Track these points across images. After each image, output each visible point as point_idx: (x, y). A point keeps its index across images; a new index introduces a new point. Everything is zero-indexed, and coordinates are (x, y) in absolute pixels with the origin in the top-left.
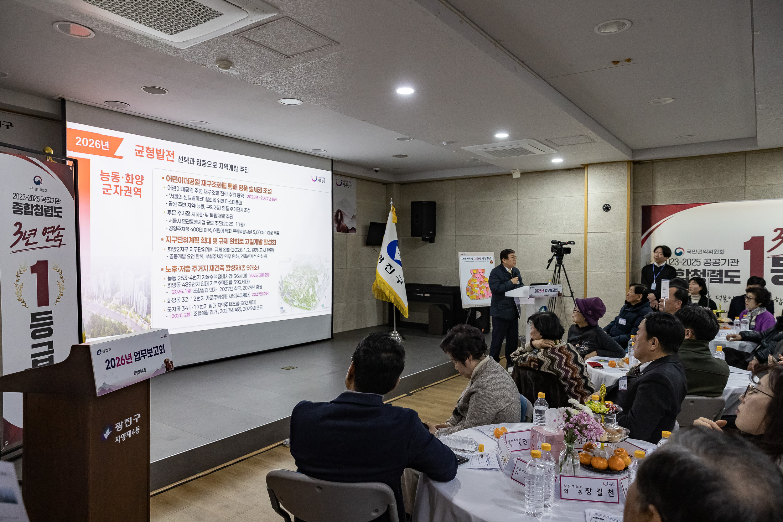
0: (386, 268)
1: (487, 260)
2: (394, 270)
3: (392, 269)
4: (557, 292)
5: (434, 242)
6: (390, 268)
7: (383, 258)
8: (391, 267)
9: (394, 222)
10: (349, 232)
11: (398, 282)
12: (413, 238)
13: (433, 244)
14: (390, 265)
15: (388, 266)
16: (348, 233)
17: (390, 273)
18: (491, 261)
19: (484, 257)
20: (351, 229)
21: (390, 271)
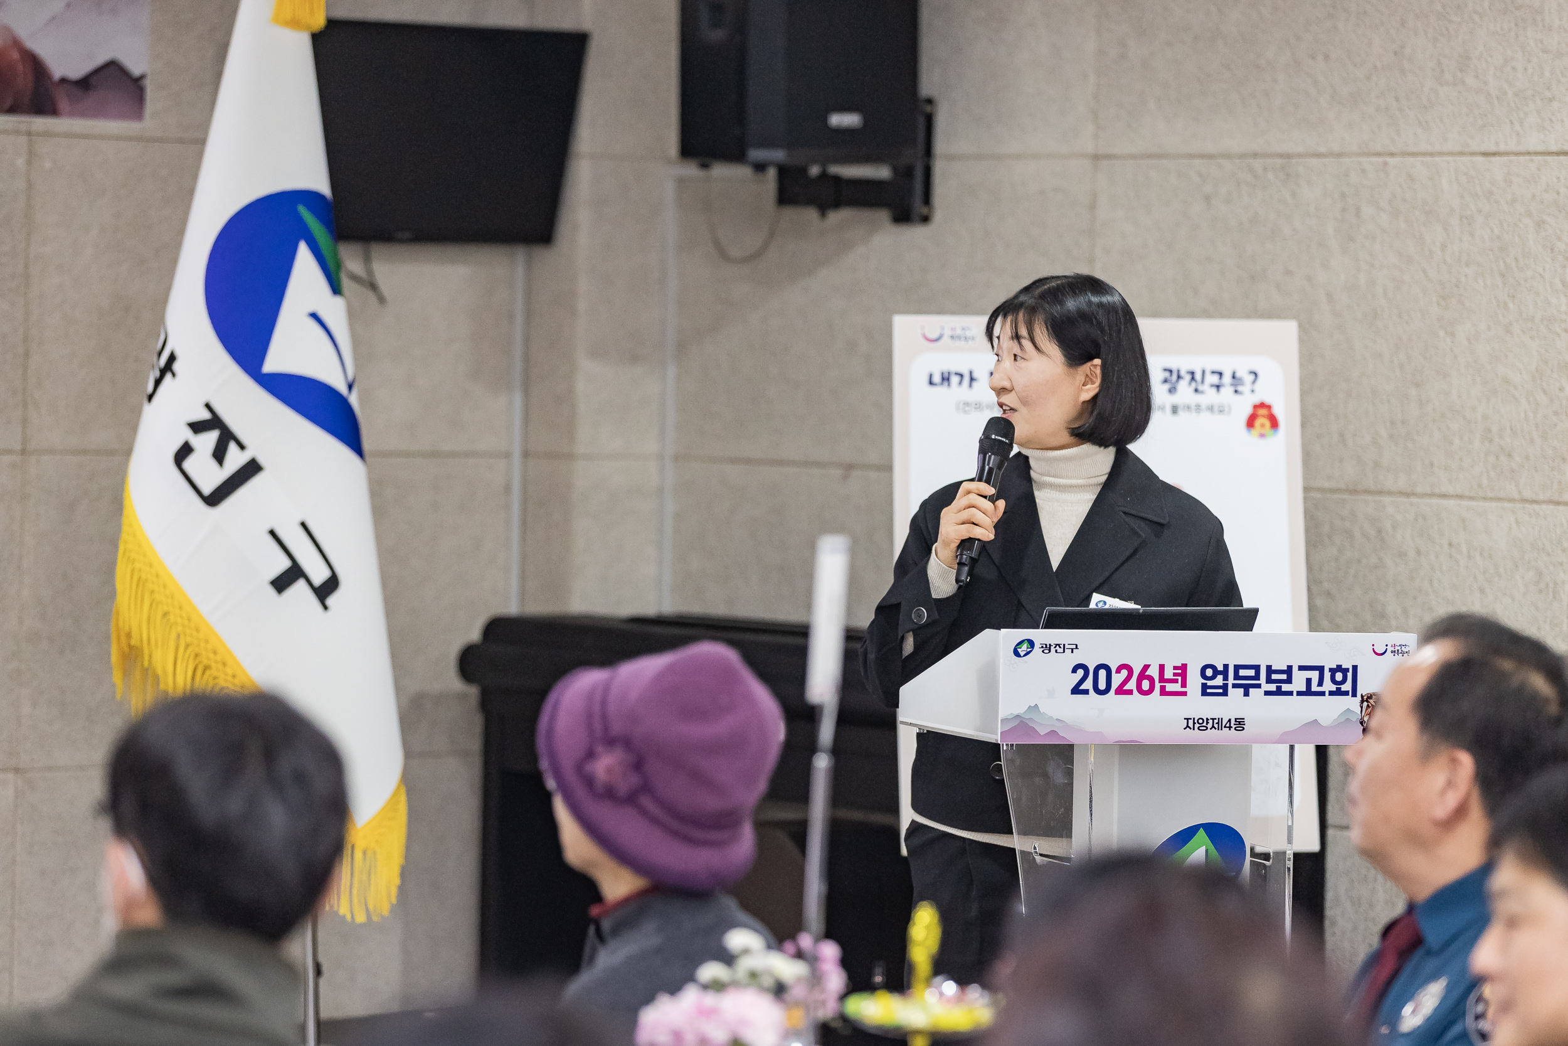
0: (185, 451)
1: (1210, 396)
2: (252, 469)
3: (235, 459)
4: (1353, 704)
5: (925, 219)
6: (219, 455)
7: (172, 358)
8: (227, 437)
9: (294, 24)
10: (63, 104)
11: (281, 583)
12: (691, 170)
13: (915, 234)
14: (214, 422)
15: (197, 427)
16: (40, 123)
17: (214, 499)
18: (1262, 405)
19: (1183, 364)
20: (85, 84)
21: (210, 476)
